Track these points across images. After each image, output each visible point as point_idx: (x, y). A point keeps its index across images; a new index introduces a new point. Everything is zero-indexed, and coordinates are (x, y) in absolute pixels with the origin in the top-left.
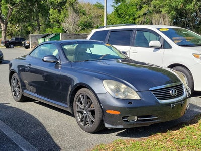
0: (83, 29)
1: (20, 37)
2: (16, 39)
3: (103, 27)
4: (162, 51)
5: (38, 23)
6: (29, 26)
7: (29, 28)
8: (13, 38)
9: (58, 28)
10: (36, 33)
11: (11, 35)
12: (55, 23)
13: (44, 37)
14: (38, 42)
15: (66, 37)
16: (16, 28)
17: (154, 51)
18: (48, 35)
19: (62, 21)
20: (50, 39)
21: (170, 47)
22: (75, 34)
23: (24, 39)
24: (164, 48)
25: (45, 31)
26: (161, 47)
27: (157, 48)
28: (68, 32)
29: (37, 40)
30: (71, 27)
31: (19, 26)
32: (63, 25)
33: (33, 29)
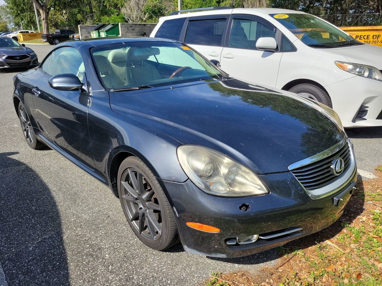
0: (151, 17)
1: (67, 28)
2: (62, 31)
3: (176, 13)
4: (277, 55)
5: (91, 9)
6: (79, 12)
7: (79, 17)
8: (58, 31)
9: (118, 15)
10: (88, 23)
11: (56, 25)
12: (113, 9)
13: (98, 29)
14: (91, 35)
15: (128, 29)
16: (63, 17)
17: (263, 56)
18: (103, 26)
19: (122, 6)
20: (107, 31)
21: (293, 49)
22: (140, 25)
23: (73, 32)
24: (282, 51)
25: (100, 21)
26: (277, 50)
27: (268, 51)
28: (130, 22)
29: (89, 33)
30: (134, 15)
31: (66, 13)
32: (123, 11)
33: (84, 17)
